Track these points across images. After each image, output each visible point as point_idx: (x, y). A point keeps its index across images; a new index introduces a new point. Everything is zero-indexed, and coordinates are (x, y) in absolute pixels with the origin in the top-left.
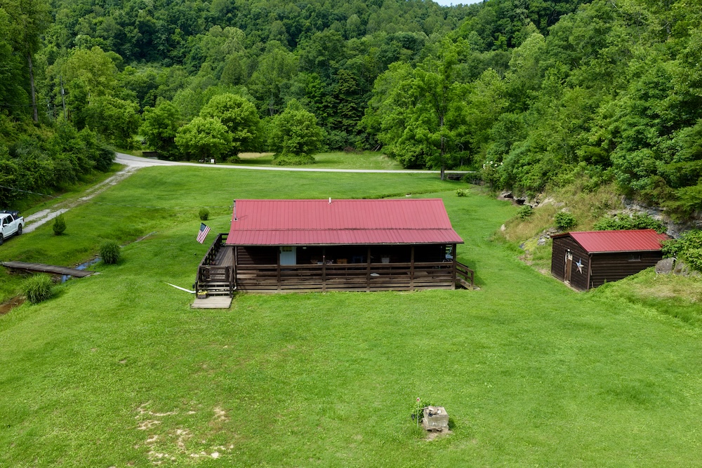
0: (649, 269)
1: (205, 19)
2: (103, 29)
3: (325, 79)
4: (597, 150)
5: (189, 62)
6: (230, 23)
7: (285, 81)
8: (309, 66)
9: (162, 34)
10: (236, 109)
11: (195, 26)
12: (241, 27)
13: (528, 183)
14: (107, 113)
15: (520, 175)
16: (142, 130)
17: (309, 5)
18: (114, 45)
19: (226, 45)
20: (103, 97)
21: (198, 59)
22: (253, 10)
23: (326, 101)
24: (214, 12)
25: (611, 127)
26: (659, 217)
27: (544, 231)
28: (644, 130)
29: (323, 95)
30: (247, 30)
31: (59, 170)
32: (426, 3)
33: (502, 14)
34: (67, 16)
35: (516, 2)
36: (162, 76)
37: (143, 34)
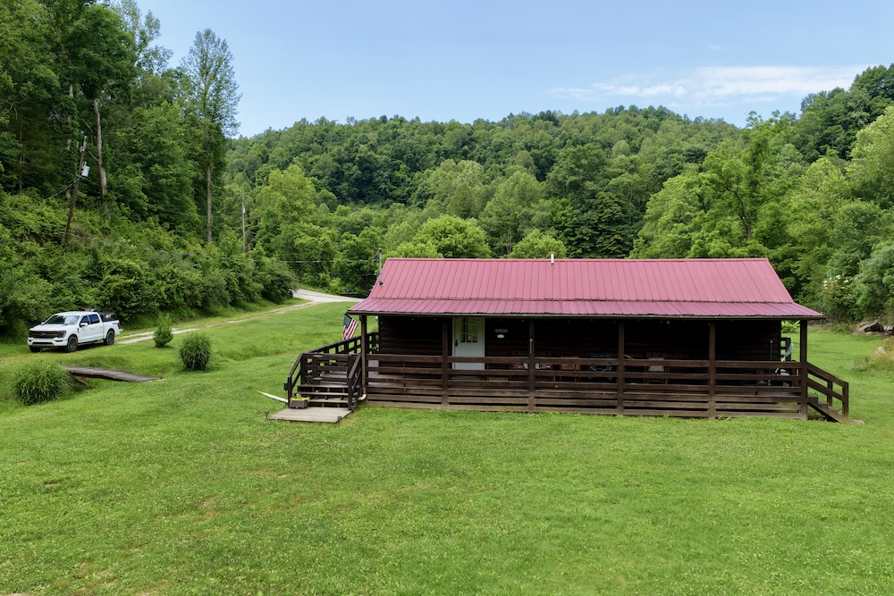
1: (437, 152)
2: (318, 167)
3: (579, 205)
5: (414, 201)
6: (466, 156)
7: (525, 210)
8: (561, 190)
9: (384, 171)
10: (457, 235)
11: (424, 160)
12: (479, 160)
14: (298, 242)
16: (338, 262)
17: (563, 132)
18: (329, 184)
19: (459, 179)
20: (297, 224)
21: (424, 197)
22: (495, 140)
23: (581, 233)
24: (447, 145)
29: (577, 225)
30: (486, 163)
31: (208, 287)
32: (718, 126)
33: (831, 121)
34: (281, 155)
35: (850, 104)
36: (380, 217)
37: (363, 171)
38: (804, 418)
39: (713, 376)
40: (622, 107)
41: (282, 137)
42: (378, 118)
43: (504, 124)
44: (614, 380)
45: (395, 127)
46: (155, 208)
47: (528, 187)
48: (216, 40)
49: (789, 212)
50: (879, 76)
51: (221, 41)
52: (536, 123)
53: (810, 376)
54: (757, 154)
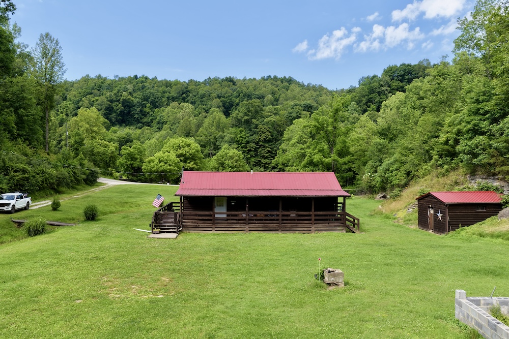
0: (493, 217)
1: (167, 98)
2: (98, 104)
3: (249, 131)
4: (446, 147)
5: (155, 125)
6: (184, 101)
7: (221, 133)
8: (238, 123)
9: (137, 107)
10: (186, 148)
11: (161, 102)
12: (192, 103)
13: (397, 182)
14: (96, 150)
15: (391, 178)
16: (120, 162)
17: (238, 89)
18: (105, 114)
19: (181, 114)
20: (94, 141)
21: (161, 124)
22: (200, 92)
23: (250, 147)
24: (174, 94)
25: (455, 130)
26: (496, 184)
27: (411, 205)
28: (479, 123)
29: (248, 142)
30: (196, 105)
31: (60, 178)
32: (319, 88)
33: (372, 91)
34: (75, 96)
35: (381, 83)
36: (135, 134)
37: (124, 107)
38: (345, 232)
39: (313, 218)
40: (270, 76)
41: (75, 85)
42: (132, 76)
43: (205, 83)
44: (278, 220)
45: (142, 82)
46: (20, 133)
47: (221, 121)
48: (52, 38)
49: (350, 142)
50: (395, 70)
51: (55, 40)
52: (223, 83)
53: (347, 217)
54: (335, 114)
